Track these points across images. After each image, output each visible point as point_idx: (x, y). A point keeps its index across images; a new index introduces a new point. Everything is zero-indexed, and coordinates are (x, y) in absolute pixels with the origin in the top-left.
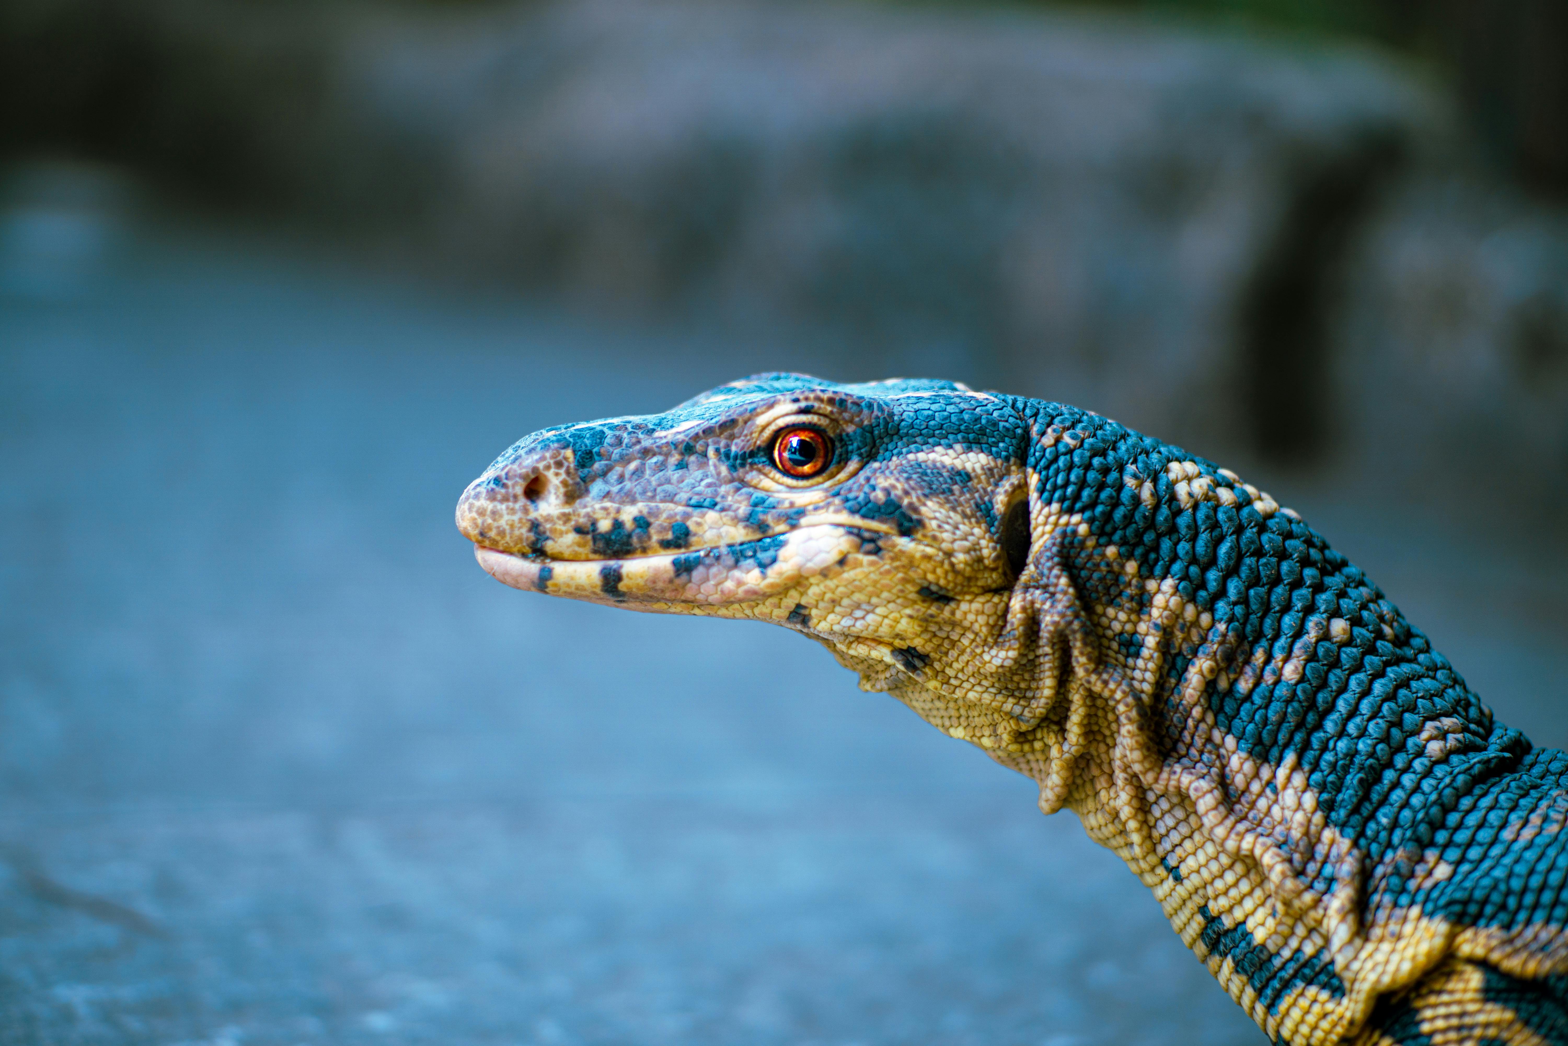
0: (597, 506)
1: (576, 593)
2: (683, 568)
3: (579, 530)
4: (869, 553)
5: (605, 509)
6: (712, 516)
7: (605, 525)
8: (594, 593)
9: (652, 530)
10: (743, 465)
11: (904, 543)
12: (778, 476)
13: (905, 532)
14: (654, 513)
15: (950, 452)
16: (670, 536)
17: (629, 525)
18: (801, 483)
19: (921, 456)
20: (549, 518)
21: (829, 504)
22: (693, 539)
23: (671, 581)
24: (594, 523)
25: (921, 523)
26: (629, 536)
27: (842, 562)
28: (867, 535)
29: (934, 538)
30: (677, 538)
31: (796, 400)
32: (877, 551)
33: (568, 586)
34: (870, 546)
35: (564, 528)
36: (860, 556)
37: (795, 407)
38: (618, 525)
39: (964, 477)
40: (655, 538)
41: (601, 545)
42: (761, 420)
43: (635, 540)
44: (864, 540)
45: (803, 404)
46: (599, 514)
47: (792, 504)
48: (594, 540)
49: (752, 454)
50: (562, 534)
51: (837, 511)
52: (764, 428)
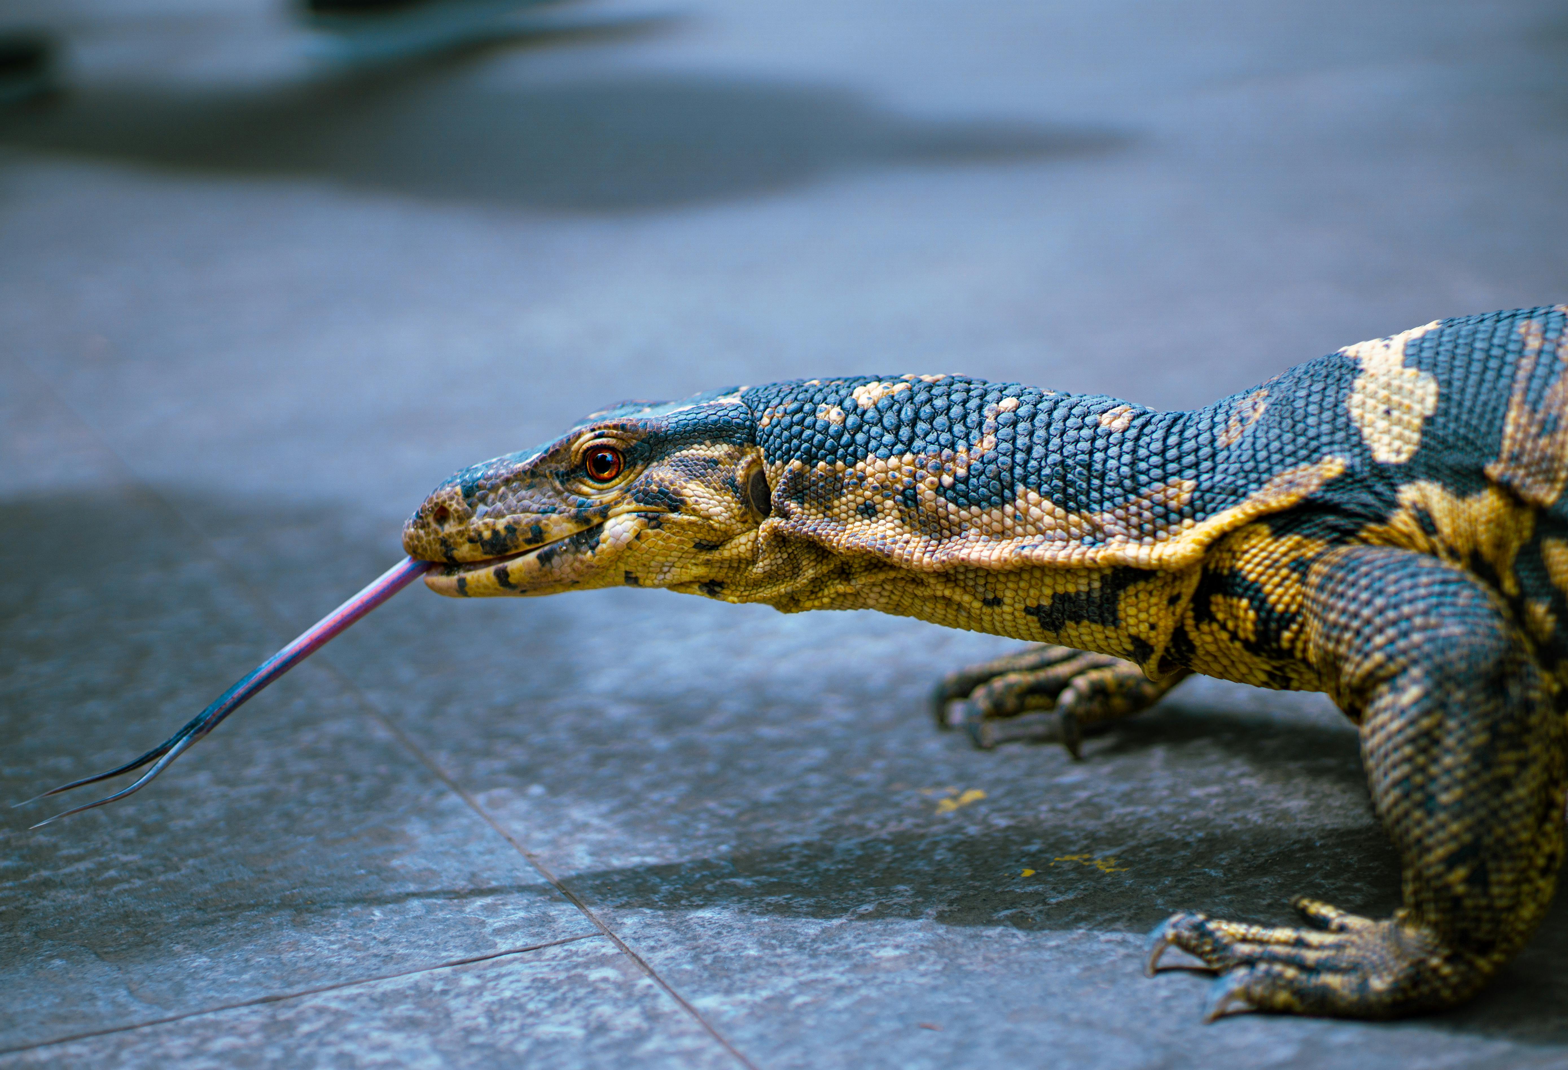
0: (480, 523)
1: (484, 591)
2: (545, 559)
3: (471, 540)
4: (653, 528)
5: (485, 524)
6: (554, 516)
7: (487, 534)
8: (496, 589)
9: (518, 533)
10: (568, 480)
11: (674, 516)
12: (591, 483)
13: (675, 509)
14: (517, 522)
15: (703, 446)
16: (530, 535)
17: (503, 532)
18: (606, 485)
19: (684, 452)
20: (450, 535)
21: (624, 499)
22: (545, 535)
23: (540, 570)
24: (480, 534)
25: (683, 502)
26: (505, 539)
27: (638, 537)
28: (650, 515)
29: (694, 510)
30: (535, 536)
31: (593, 430)
32: (659, 526)
33: (478, 587)
34: (653, 523)
35: (461, 541)
36: (649, 531)
37: (592, 434)
38: (495, 533)
39: (714, 463)
40: (521, 538)
41: (488, 548)
42: (575, 446)
43: (508, 541)
44: (650, 519)
45: (597, 432)
46: (482, 528)
47: (601, 503)
48: (482, 545)
49: (573, 471)
50: (461, 545)
51: (629, 503)
52: (577, 452)
